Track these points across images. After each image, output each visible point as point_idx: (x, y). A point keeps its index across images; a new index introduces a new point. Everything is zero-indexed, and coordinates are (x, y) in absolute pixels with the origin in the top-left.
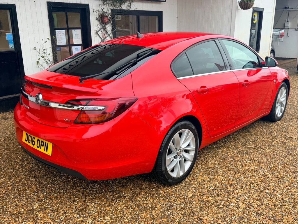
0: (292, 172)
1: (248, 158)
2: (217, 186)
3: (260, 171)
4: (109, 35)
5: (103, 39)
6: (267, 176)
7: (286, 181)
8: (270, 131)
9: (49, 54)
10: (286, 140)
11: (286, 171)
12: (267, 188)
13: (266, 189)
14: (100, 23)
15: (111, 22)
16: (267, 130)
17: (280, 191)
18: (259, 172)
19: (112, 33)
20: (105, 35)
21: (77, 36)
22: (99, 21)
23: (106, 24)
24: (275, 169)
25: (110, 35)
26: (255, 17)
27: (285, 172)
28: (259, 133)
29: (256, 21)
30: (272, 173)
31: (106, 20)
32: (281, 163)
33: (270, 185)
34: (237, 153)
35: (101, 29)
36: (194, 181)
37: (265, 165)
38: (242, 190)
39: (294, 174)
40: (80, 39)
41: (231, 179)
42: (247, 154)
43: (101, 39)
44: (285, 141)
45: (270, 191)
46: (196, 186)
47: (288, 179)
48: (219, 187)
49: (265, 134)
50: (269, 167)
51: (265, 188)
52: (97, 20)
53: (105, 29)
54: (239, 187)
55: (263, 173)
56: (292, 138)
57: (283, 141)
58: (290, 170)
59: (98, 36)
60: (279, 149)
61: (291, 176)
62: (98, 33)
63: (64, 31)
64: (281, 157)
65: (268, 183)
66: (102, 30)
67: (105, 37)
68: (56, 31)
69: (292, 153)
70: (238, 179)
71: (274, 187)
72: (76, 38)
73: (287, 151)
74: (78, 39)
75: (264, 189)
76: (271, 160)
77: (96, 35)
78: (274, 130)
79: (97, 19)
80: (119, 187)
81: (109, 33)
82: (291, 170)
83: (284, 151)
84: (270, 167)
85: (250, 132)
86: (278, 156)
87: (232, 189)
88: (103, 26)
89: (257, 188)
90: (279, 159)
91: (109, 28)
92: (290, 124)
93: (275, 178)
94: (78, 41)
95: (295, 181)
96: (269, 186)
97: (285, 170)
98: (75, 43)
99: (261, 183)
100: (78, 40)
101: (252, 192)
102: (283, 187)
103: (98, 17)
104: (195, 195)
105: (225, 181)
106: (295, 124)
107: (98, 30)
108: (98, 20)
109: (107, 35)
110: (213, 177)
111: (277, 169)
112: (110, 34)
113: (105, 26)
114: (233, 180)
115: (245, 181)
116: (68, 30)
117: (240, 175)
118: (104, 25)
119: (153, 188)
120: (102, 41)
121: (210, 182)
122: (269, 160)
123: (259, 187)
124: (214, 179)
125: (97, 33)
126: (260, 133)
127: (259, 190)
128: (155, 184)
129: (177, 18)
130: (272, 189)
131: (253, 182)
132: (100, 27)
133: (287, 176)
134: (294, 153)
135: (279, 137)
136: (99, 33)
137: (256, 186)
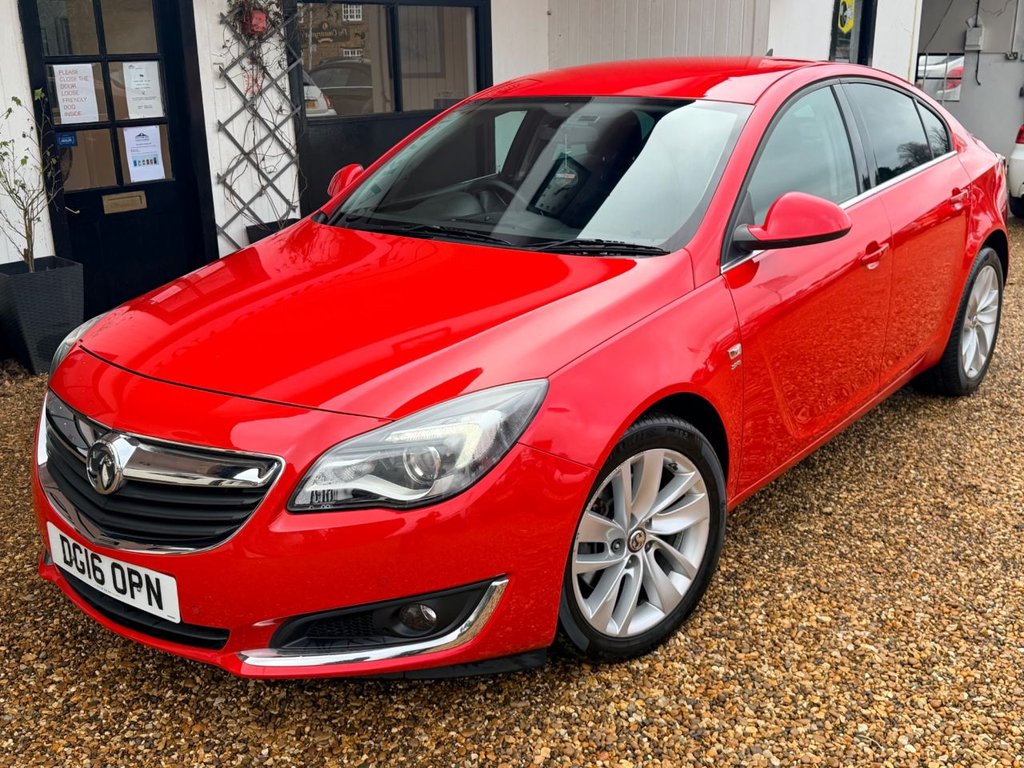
0: (966, 639)
1: (796, 579)
2: (658, 708)
3: (840, 635)
4: (273, 82)
5: (248, 97)
6: (867, 659)
7: (940, 679)
8: (890, 459)
9: (24, 162)
10: (953, 498)
11: (946, 634)
12: (864, 712)
13: (859, 719)
14: (237, 37)
15: (282, 32)
16: (879, 455)
17: (914, 727)
18: (836, 642)
19: (286, 75)
20: (259, 82)
21: (143, 88)
22: (233, 28)
23: (261, 39)
24: (900, 624)
25: (279, 83)
26: (845, 9)
27: (941, 638)
28: (847, 468)
29: (851, 25)
30: (887, 647)
31: (259, 22)
32: (926, 598)
33: (876, 697)
34: (754, 558)
35: (240, 58)
36: (568, 688)
37: (859, 609)
38: (761, 723)
39: (977, 649)
40: (154, 98)
41: (721, 676)
42: (794, 558)
43: (243, 97)
44: (949, 502)
45: (873, 726)
46: (572, 711)
47: (952, 671)
48: (667, 713)
49: (869, 472)
50: (875, 619)
51: (854, 711)
52: (221, 22)
53: (256, 60)
54: (749, 711)
55: (851, 647)
56: (975, 487)
57: (939, 500)
58: (960, 628)
59: (229, 88)
60: (923, 537)
61: (963, 654)
62: (230, 74)
63: (89, 66)
64: (927, 574)
65: (868, 690)
66: (245, 62)
67: (256, 89)
68: (57, 68)
69: (974, 554)
70: (747, 676)
71: (891, 708)
72: (141, 95)
73: (955, 545)
74: (147, 99)
75: (849, 716)
76: (888, 584)
77: (219, 84)
78: (908, 457)
79: (223, 20)
80: (248, 723)
81: (274, 76)
82: (965, 628)
83: (939, 546)
84: (880, 620)
85: (814, 465)
86: (917, 568)
87: (717, 721)
88: (248, 48)
89: (821, 715)
90: (921, 581)
91: (272, 52)
92: (970, 431)
93: (899, 666)
94: (146, 107)
95: (978, 676)
96: (870, 703)
97: (941, 627)
98: (133, 116)
99: (841, 692)
100: (148, 103)
101: (802, 730)
102: (926, 708)
103: (225, 14)
104: (561, 754)
105: (691, 683)
106: (992, 430)
107: (227, 63)
108: (228, 23)
109: (266, 83)
110: (646, 666)
111: (910, 625)
112: (279, 77)
113: (257, 47)
114: (727, 678)
115: (775, 683)
116: (106, 63)
117: (756, 654)
118: (252, 43)
119: (395, 725)
120: (244, 108)
121: (632, 691)
122: (880, 587)
123: (829, 707)
124: (649, 673)
125: (223, 74)
126: (851, 469)
127: (827, 722)
128: (406, 703)
129: (549, 14)
130: (885, 715)
131: (808, 684)
132: (236, 50)
133: (948, 655)
134: (983, 556)
135: (925, 485)
136: (234, 73)
137: (818, 706)
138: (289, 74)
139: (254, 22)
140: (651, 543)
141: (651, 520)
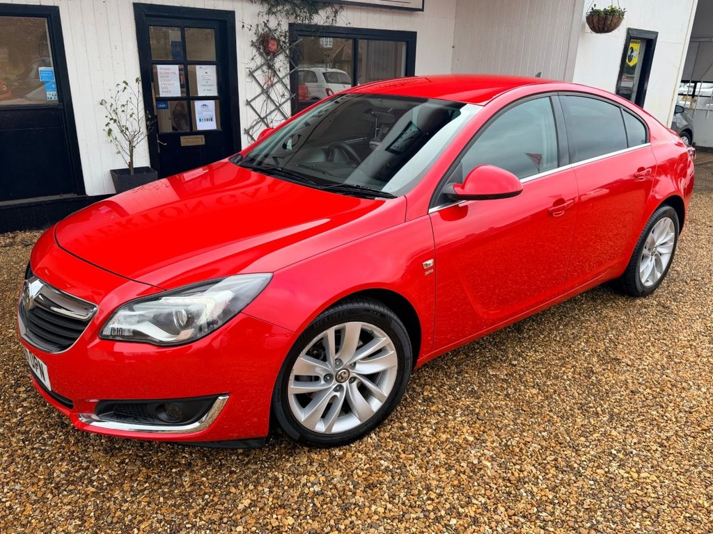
0: (557, 468)
1: (468, 407)
2: (332, 484)
3: (473, 452)
4: (280, 80)
5: (265, 87)
6: (482, 472)
7: (525, 494)
8: (573, 333)
9: (131, 116)
10: (601, 365)
11: (545, 462)
12: (461, 510)
13: (454, 515)
14: (261, 54)
15: (287, 52)
16: (567, 330)
17: (487, 528)
18: (468, 456)
20: (272, 79)
21: (206, 79)
22: (258, 49)
23: (275, 55)
24: (517, 450)
25: (284, 80)
27: (539, 464)
28: (542, 336)
30: (500, 465)
31: (273, 46)
32: (545, 434)
33: (474, 501)
34: (450, 389)
35: (262, 66)
36: (288, 460)
37: (496, 435)
38: (389, 506)
39: (561, 476)
40: (213, 85)
41: (383, 468)
42: (476, 392)
43: (262, 87)
44: (597, 368)
45: (461, 522)
46: (280, 476)
47: (535, 490)
48: (336, 488)
49: (555, 340)
50: (503, 443)
51: (454, 508)
52: (252, 45)
53: (270, 67)
54: (386, 496)
55: (476, 462)
56: (618, 360)
57: (591, 365)
58: (556, 460)
59: (254, 82)
60: (566, 390)
61: (548, 479)
62: (255, 74)
63: (177, 67)
64: (555, 417)
65: (471, 494)
66: (265, 68)
67: (269, 83)
68: (159, 67)
69: (594, 407)
70: (398, 471)
71: (480, 510)
72: (205, 84)
73: (585, 399)
74: (209, 85)
75: (448, 511)
76: (525, 420)
77: (249, 79)
78: (585, 333)
79: (253, 44)
81: (281, 76)
82: (560, 459)
83: (575, 398)
84: (506, 445)
85: (522, 331)
86: (551, 411)
87: (362, 499)
88: (267, 60)
89: (430, 508)
90: (549, 421)
91: (281, 63)
92: (634, 321)
93: (500, 481)
94: (208, 90)
95: (551, 497)
96: (469, 503)
97: (544, 457)
98: (200, 94)
99: (453, 493)
100: (209, 88)
101: (413, 516)
102: (502, 515)
103: (254, 41)
104: (255, 506)
105: (362, 470)
106: (650, 322)
107: (254, 68)
108: (256, 46)
109: (276, 80)
110: (341, 453)
111: (524, 452)
112: (284, 77)
113: (272, 59)
114: (387, 470)
115: (413, 479)
116: (186, 66)
117: (412, 456)
118: (269, 58)
119: (176, 467)
120: (262, 93)
121: (323, 469)
122: (519, 421)
123: (439, 503)
124: (340, 458)
125: (251, 74)
126: (544, 338)
127: (432, 513)
128: (191, 454)
129: (453, 47)
130: (473, 514)
131: (434, 483)
132: (259, 60)
133: (538, 478)
134: (599, 409)
135: (587, 354)
136: (258, 74)
137: (433, 500)
138: (290, 75)
139: (270, 45)
140: (355, 378)
141: (355, 363)
